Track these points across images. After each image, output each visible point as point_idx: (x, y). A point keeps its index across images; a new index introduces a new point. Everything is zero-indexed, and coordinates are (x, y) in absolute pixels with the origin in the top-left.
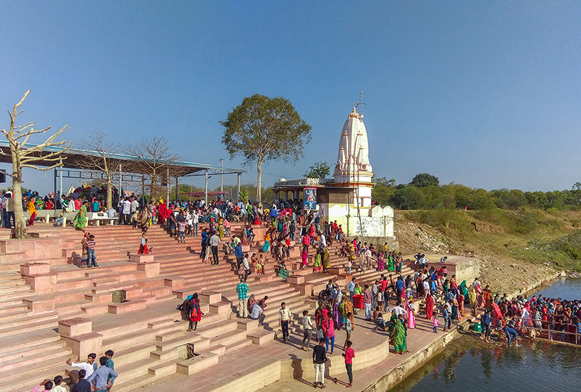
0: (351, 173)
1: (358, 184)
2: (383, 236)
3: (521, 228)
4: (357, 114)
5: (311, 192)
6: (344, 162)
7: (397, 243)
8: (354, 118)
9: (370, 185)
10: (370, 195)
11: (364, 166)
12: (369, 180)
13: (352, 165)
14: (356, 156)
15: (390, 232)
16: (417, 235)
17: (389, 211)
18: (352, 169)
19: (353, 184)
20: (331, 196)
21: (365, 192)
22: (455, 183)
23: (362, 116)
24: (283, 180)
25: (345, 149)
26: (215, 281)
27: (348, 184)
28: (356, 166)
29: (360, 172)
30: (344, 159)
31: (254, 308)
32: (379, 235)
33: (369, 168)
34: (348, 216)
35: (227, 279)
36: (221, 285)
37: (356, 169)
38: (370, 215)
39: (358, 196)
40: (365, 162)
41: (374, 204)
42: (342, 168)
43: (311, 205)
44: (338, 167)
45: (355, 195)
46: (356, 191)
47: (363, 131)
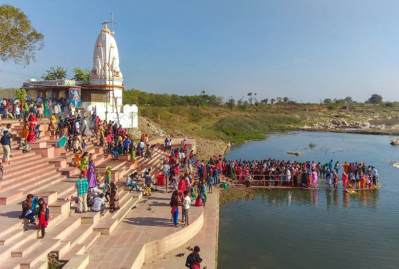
0: (108, 78)
1: (113, 87)
2: (131, 127)
3: (195, 118)
4: (108, 30)
5: (76, 92)
6: (100, 68)
7: (140, 132)
8: (107, 34)
9: (121, 88)
10: (121, 96)
11: (117, 73)
12: (120, 84)
13: (107, 72)
14: (111, 64)
15: (136, 125)
16: (148, 125)
17: (135, 108)
18: (108, 74)
19: (109, 87)
20: (93, 96)
21: (118, 93)
22: (135, 89)
23: (113, 33)
24: (33, 80)
25: (101, 57)
26: (28, 181)
27: (105, 86)
28: (111, 72)
29: (114, 77)
30: (100, 66)
31: (97, 201)
32: (129, 127)
33: (120, 74)
34: (106, 113)
35: (39, 177)
36: (36, 184)
37: (111, 75)
38: (122, 112)
39: (113, 97)
40: (118, 70)
41: (124, 103)
42: (99, 73)
43: (76, 103)
44: (94, 71)
45: (111, 95)
46: (111, 92)
47: (115, 45)
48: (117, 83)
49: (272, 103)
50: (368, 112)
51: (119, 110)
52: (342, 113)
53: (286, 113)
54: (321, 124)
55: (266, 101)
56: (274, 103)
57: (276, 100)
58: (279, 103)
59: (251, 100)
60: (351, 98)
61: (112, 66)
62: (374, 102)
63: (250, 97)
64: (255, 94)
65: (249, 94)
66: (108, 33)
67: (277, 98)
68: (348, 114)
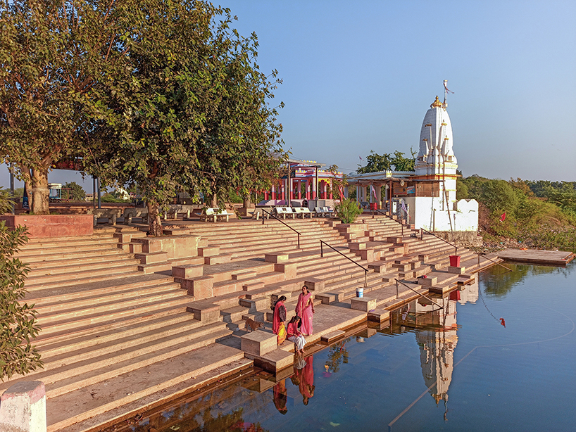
7: (481, 238)
8: (437, 107)
9: (454, 177)
10: (455, 189)
11: (450, 157)
12: (453, 172)
13: (437, 158)
17: (474, 204)
19: (439, 177)
21: (451, 184)
25: (429, 139)
28: (441, 157)
29: (446, 164)
33: (454, 160)
34: (434, 211)
38: (455, 209)
39: (444, 190)
40: (451, 153)
41: (458, 198)
42: (426, 159)
44: (421, 158)
45: (441, 188)
46: (441, 183)
47: (448, 121)
48: (449, 171)
51: (451, 207)
61: (443, 150)
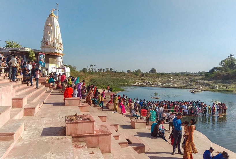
0: (56, 48)
1: (59, 54)
5: (42, 56)
6: (51, 41)
14: (57, 38)
18: (56, 45)
20: (50, 59)
23: (58, 17)
25: (51, 33)
27: (55, 53)
28: (58, 44)
30: (50, 39)
37: (58, 46)
39: (59, 61)
42: (50, 44)
43: (42, 64)
48: (61, 52)
49: (103, 71)
50: (154, 77)
52: (143, 78)
53: (119, 77)
54: (138, 83)
55: (101, 70)
56: (104, 71)
57: (106, 70)
58: (107, 71)
59: (92, 69)
60: (140, 70)
61: (58, 40)
62: (152, 73)
63: (91, 67)
64: (95, 66)
65: (92, 66)
66: (55, 17)
67: (106, 68)
68: (145, 78)
